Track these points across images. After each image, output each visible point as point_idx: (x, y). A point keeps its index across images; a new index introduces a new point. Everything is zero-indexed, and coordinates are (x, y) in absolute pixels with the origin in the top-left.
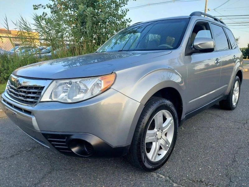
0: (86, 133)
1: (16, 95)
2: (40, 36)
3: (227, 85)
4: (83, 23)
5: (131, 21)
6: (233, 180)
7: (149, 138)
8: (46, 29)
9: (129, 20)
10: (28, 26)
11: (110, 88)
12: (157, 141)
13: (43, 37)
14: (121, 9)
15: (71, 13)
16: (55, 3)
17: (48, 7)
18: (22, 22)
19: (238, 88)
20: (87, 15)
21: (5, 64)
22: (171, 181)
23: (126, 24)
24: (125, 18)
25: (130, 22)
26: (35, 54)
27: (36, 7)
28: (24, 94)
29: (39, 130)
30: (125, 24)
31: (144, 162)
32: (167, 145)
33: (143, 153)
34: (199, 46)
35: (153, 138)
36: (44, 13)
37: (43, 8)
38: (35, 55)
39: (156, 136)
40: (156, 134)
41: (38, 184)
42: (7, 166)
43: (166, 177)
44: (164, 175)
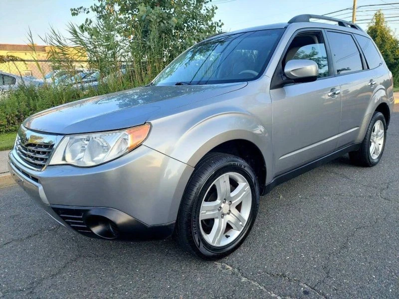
0: (107, 208)
1: (25, 155)
2: (80, 56)
3: (358, 128)
4: (146, 33)
5: (223, 24)
6: (332, 274)
7: (207, 213)
8: (89, 45)
9: (220, 24)
10: (63, 42)
11: (141, 145)
12: (222, 217)
13: (85, 59)
14: (205, 6)
15: (129, 17)
16: (102, 4)
17: (93, 10)
18: (53, 36)
19: (382, 131)
20: (152, 20)
21: (31, 101)
22: (240, 275)
23: (215, 29)
24: (214, 20)
25: (220, 26)
26: (75, 83)
27: (76, 12)
28: (32, 154)
29: (48, 203)
30: (213, 29)
31: (199, 247)
32: (241, 223)
33: (196, 234)
34: (292, 73)
35: (215, 212)
36: (87, 19)
37: (86, 12)
38: (75, 86)
39: (219, 210)
40: (220, 207)
41: (57, 274)
42: (20, 251)
43: (234, 268)
44: (231, 266)
